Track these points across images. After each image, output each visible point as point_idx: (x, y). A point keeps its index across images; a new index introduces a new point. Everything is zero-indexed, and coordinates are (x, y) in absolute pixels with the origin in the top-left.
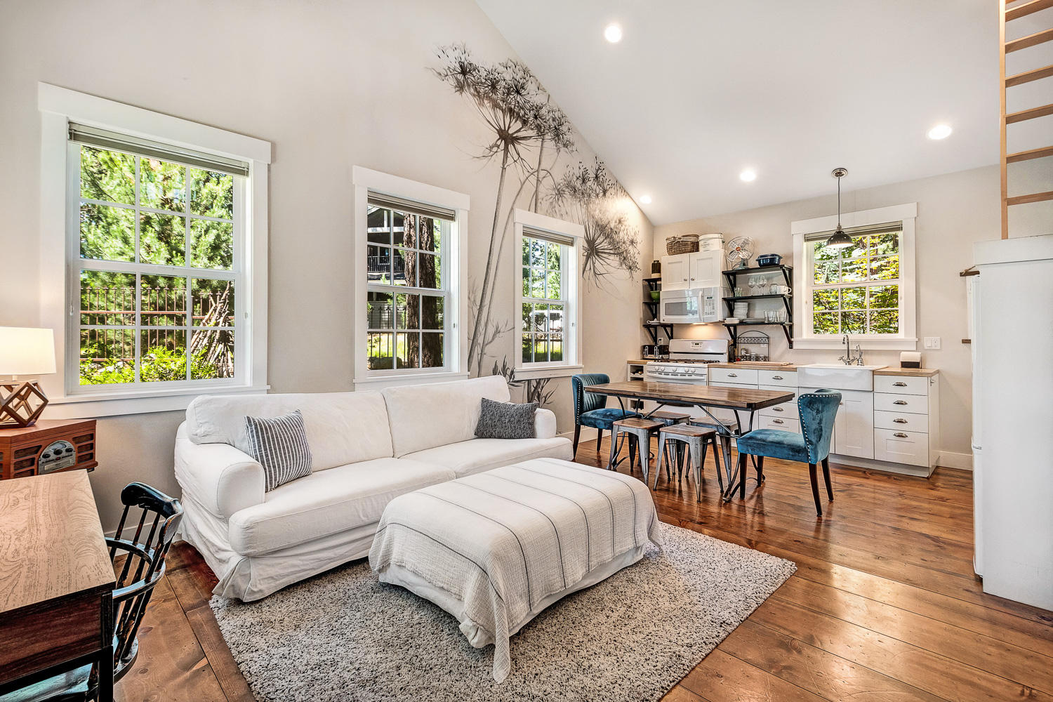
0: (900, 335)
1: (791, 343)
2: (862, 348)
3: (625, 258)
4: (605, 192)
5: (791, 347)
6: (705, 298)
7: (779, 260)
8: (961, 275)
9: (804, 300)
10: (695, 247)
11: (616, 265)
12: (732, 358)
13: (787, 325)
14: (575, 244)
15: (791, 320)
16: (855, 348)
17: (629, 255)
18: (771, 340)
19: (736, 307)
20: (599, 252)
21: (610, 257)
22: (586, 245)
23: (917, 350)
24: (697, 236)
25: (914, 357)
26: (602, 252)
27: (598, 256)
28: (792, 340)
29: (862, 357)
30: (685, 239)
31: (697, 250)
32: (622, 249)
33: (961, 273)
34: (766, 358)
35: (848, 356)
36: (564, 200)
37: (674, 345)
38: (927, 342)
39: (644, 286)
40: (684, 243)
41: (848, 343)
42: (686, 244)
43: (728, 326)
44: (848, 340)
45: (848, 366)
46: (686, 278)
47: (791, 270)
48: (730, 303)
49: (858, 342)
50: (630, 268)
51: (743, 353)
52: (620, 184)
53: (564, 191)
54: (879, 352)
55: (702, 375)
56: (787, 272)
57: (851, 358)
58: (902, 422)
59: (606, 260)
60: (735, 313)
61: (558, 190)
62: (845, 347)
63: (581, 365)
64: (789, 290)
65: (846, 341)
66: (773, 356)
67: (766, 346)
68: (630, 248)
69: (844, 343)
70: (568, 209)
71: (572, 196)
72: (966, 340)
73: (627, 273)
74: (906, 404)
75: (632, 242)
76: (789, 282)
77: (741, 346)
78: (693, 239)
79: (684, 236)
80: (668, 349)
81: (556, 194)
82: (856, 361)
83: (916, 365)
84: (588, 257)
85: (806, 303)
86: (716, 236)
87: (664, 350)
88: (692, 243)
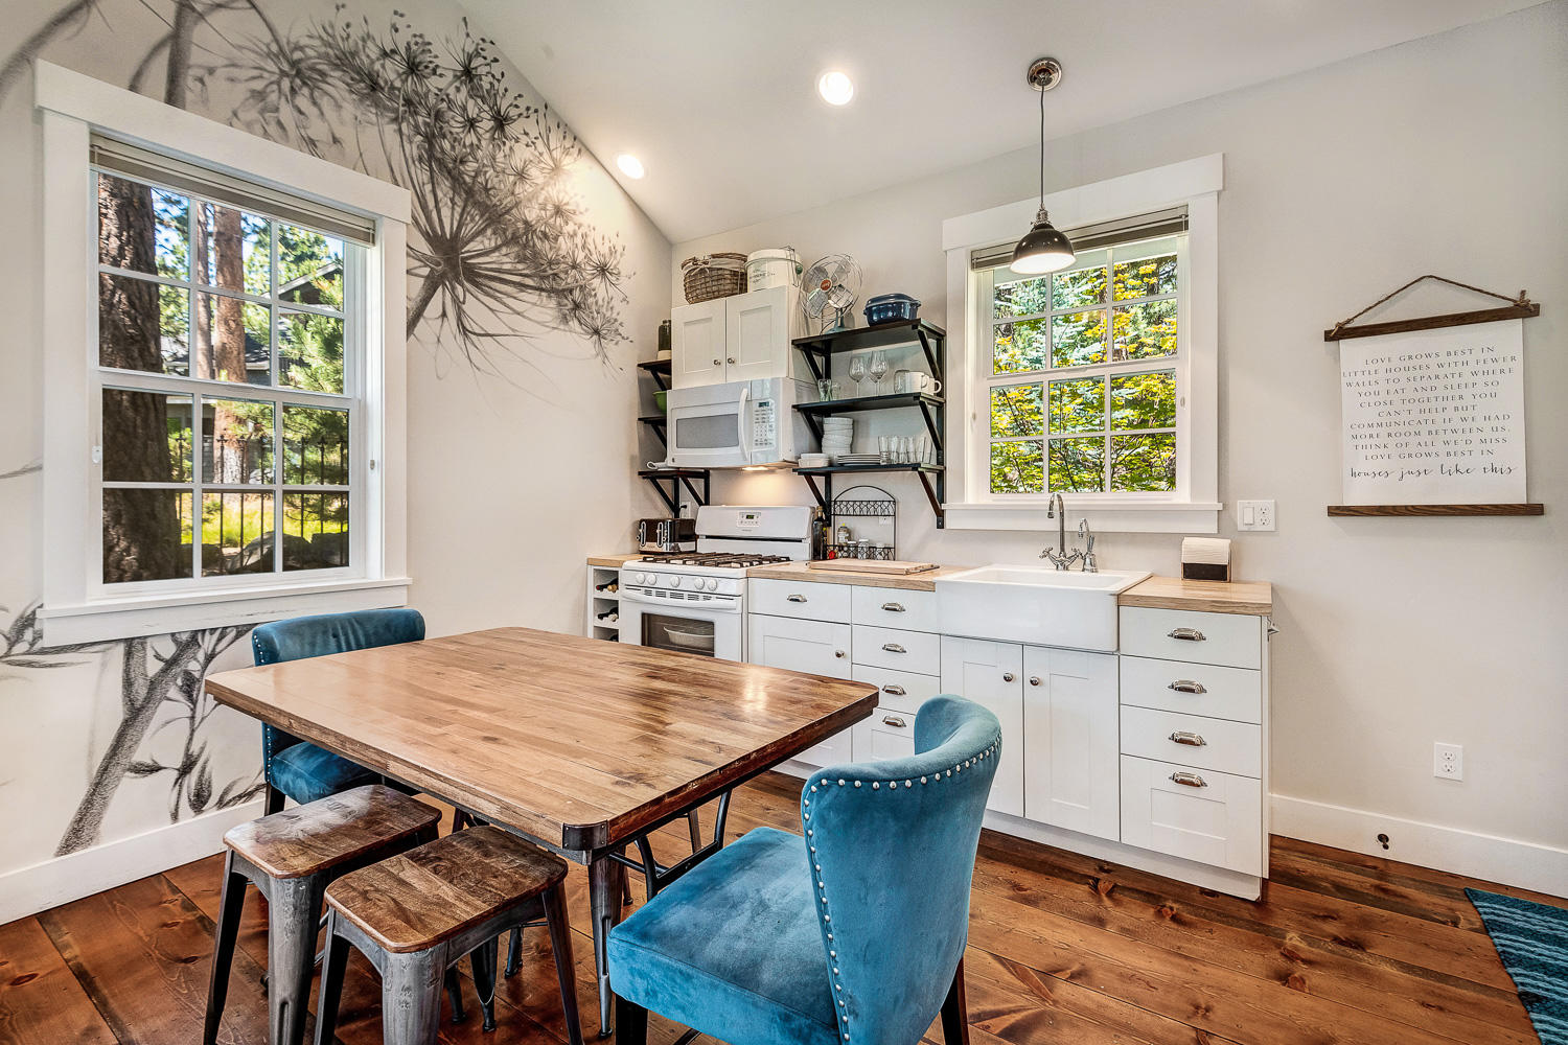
0: (1182, 495)
1: (940, 514)
2: (1095, 526)
3: (577, 306)
4: (501, 122)
5: (941, 525)
6: (755, 406)
7: (913, 312)
8: (1330, 337)
9: (969, 410)
10: (740, 283)
11: (549, 318)
12: (820, 551)
13: (930, 470)
14: (378, 242)
15: (941, 461)
16: (1078, 529)
17: (591, 300)
18: (901, 508)
19: (826, 427)
20: (480, 275)
21: (523, 296)
22: (424, 248)
23: (1219, 534)
24: (743, 258)
25: (1213, 550)
26: (486, 277)
27: (477, 285)
28: (944, 506)
29: (1095, 550)
30: (716, 263)
31: (743, 289)
32: (569, 280)
33: (1327, 333)
34: (889, 552)
35: (1063, 549)
36: (325, 102)
37: (707, 520)
38: (1246, 513)
39: (641, 381)
40: (717, 275)
41: (1062, 514)
42: (721, 278)
43: (808, 474)
44: (1061, 506)
45: (1062, 573)
46: (719, 358)
47: (940, 337)
48: (813, 416)
49: (1085, 512)
50: (596, 332)
51: (842, 538)
52: (556, 114)
53: (323, 74)
54: (1132, 538)
55: (730, 597)
56: (932, 343)
57: (1069, 552)
58: (1192, 743)
59: (509, 301)
60: (824, 442)
61: (293, 64)
62: (1054, 525)
63: (402, 578)
64: (937, 385)
65: (1056, 511)
66: (904, 547)
67: (890, 520)
68: (596, 282)
69: (1050, 516)
70: (346, 133)
71: (363, 97)
72: (1338, 508)
73: (588, 344)
74: (1203, 690)
75: (603, 270)
76: (937, 368)
77: (840, 522)
78: (734, 265)
79: (714, 256)
80: (693, 529)
81: (283, 73)
82: (1079, 561)
83: (1217, 573)
84: (432, 285)
85: (974, 417)
86: (782, 253)
87: (685, 531)
88: (734, 274)
